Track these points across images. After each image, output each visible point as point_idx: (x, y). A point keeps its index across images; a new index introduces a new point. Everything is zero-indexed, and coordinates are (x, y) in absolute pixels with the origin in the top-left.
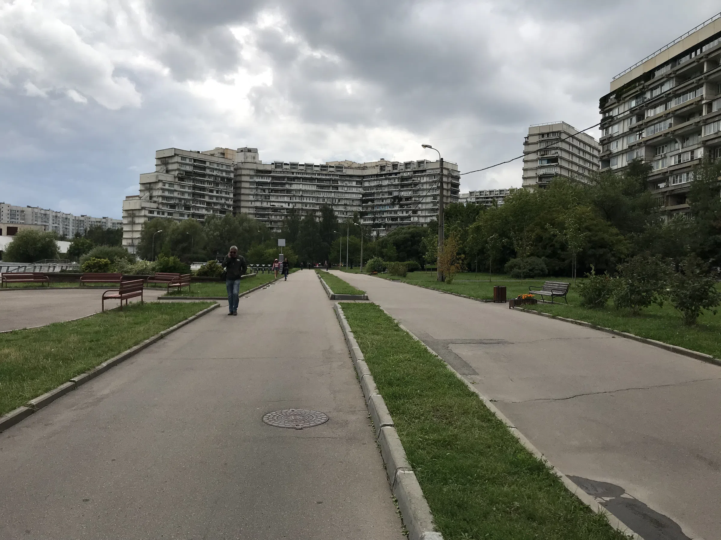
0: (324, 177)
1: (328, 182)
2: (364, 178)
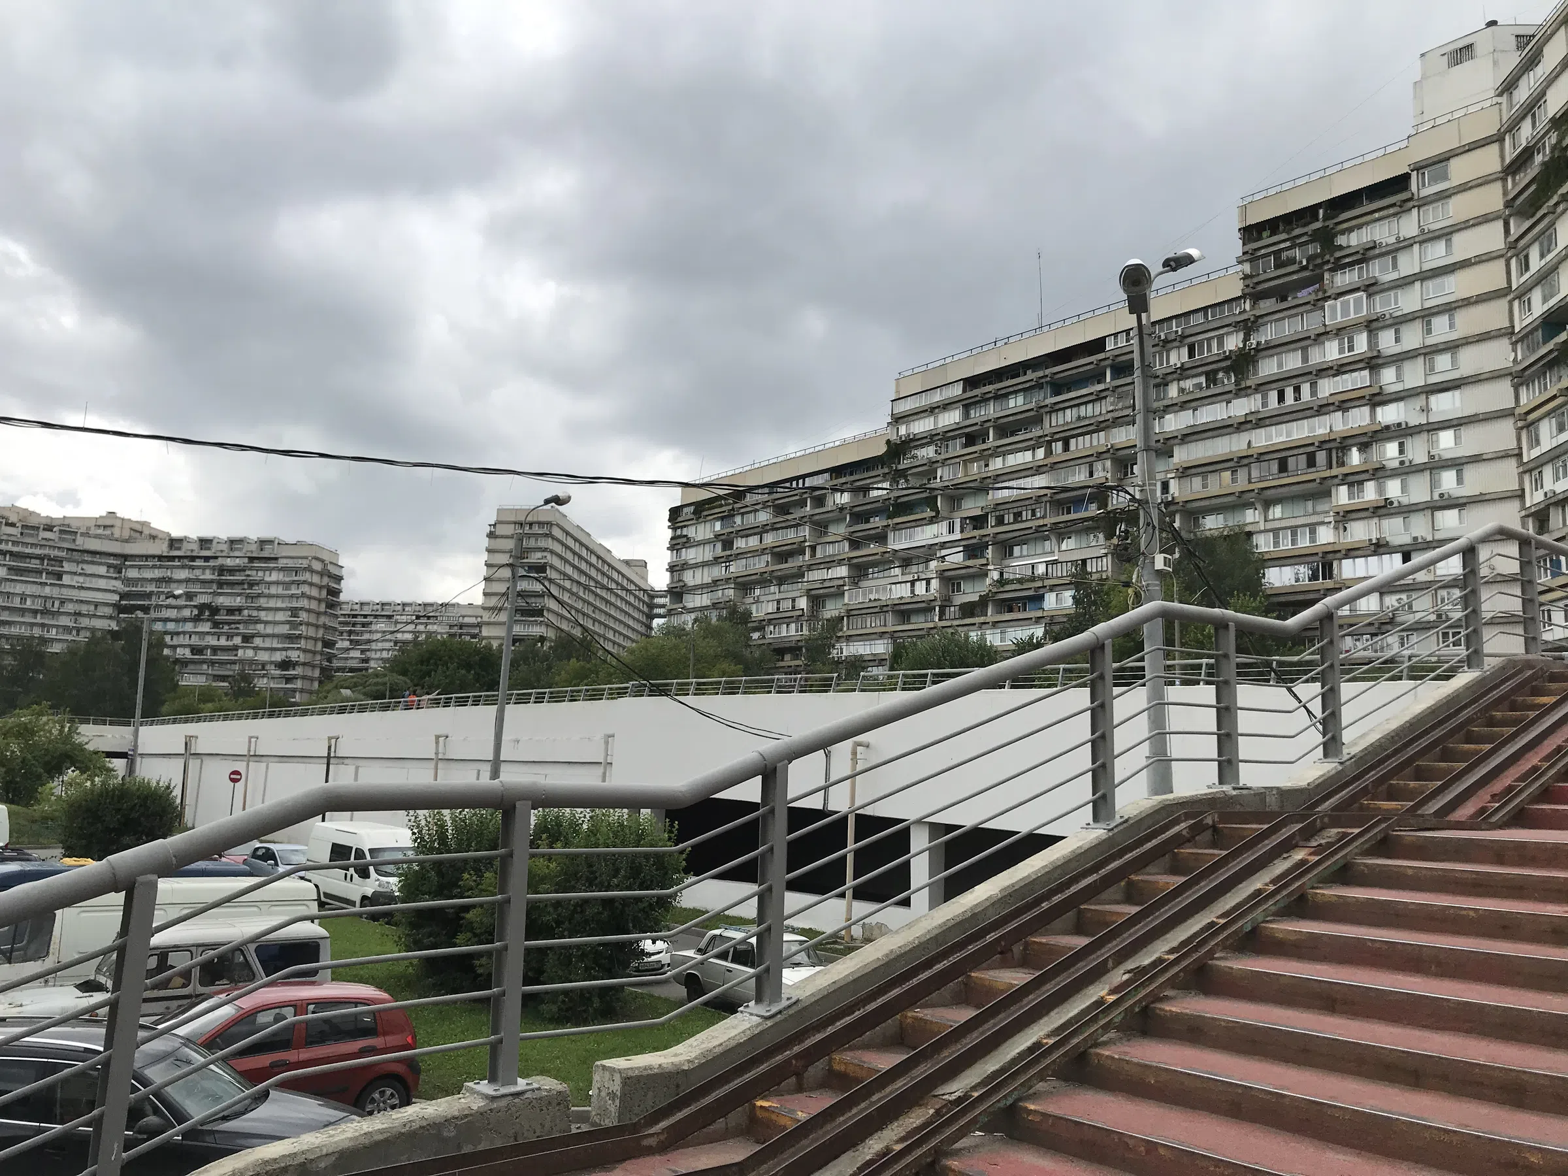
2: (125, 560)
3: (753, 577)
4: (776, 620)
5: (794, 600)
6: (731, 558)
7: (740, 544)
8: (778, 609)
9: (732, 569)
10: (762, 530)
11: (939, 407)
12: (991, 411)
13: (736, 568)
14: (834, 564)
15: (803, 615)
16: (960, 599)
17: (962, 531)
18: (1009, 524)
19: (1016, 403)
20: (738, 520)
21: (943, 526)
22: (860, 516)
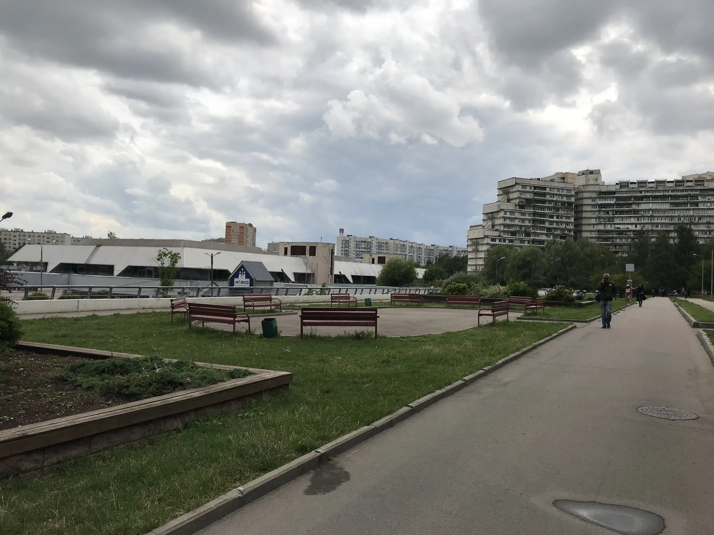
0: (679, 194)
1: (686, 198)
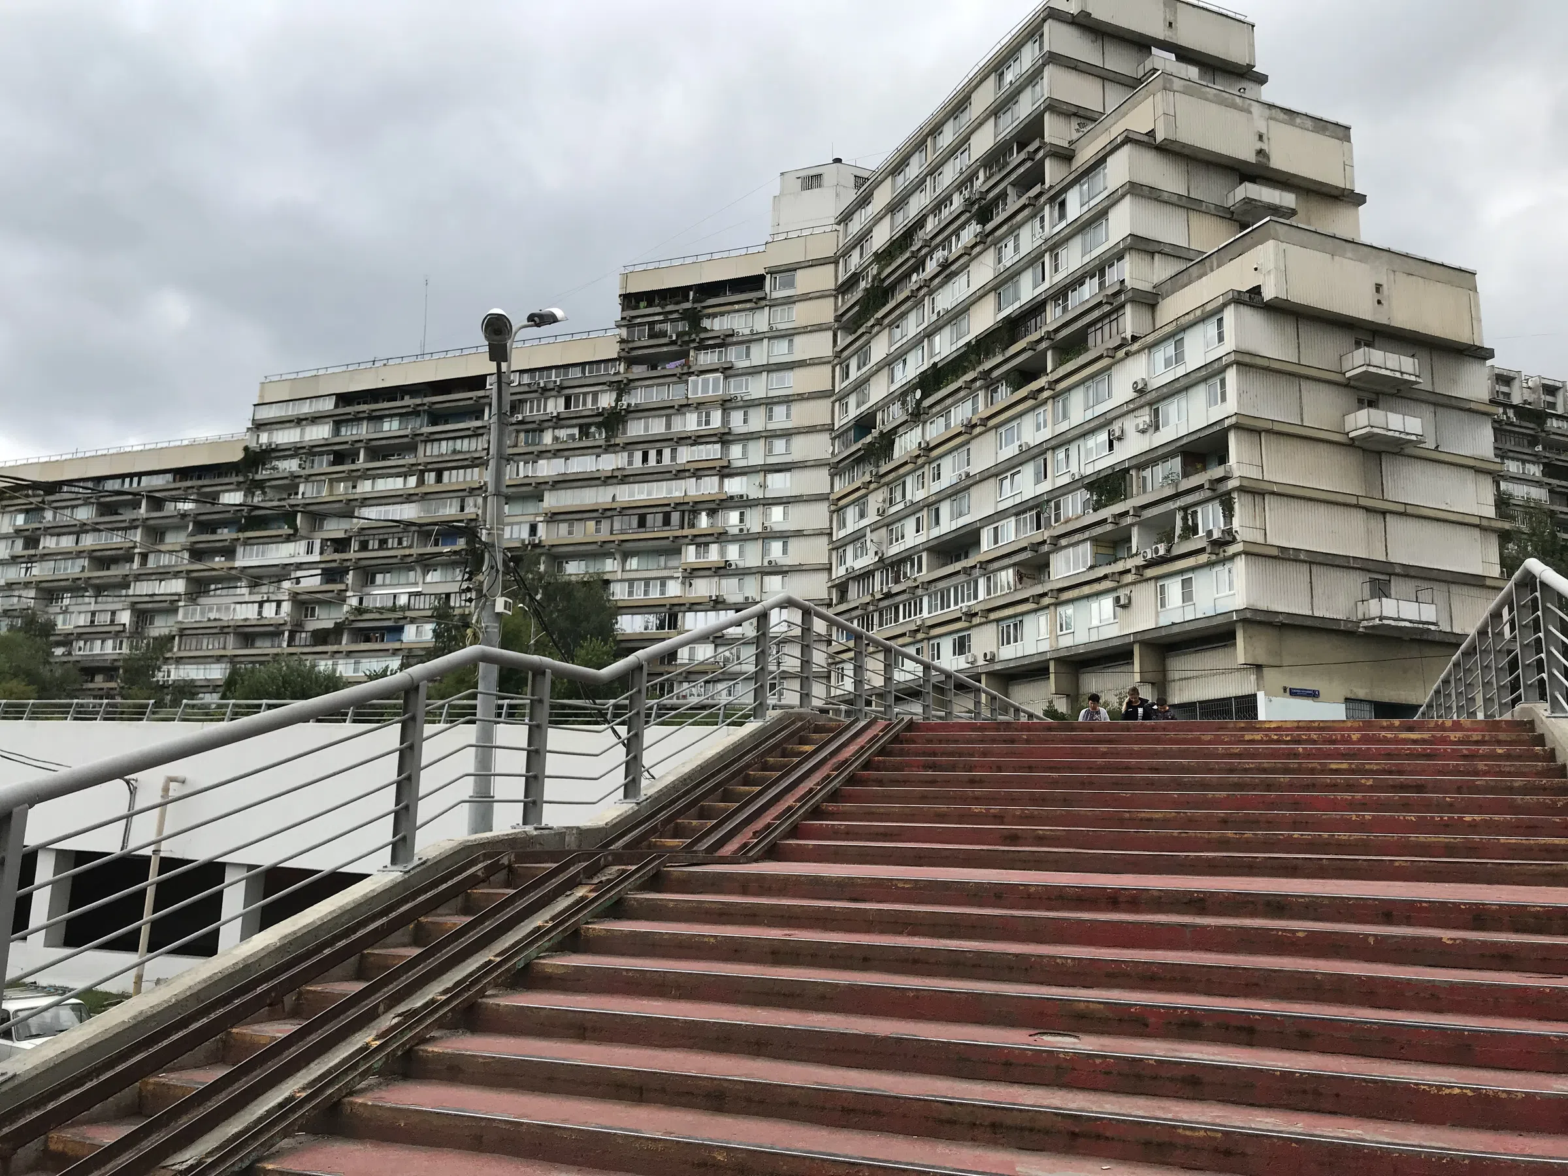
3: (63, 583)
4: (86, 635)
5: (113, 613)
6: (35, 559)
7: (49, 543)
8: (92, 622)
9: (35, 571)
10: (81, 529)
11: (306, 419)
12: (363, 431)
13: (39, 571)
14: (169, 576)
15: (124, 631)
16: (312, 625)
17: (321, 553)
18: (373, 550)
19: (391, 427)
20: (49, 515)
21: (302, 546)
22: (205, 526)
